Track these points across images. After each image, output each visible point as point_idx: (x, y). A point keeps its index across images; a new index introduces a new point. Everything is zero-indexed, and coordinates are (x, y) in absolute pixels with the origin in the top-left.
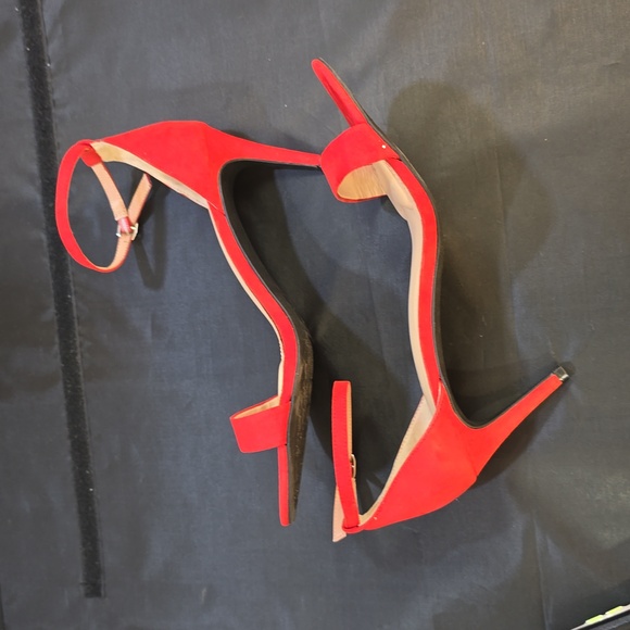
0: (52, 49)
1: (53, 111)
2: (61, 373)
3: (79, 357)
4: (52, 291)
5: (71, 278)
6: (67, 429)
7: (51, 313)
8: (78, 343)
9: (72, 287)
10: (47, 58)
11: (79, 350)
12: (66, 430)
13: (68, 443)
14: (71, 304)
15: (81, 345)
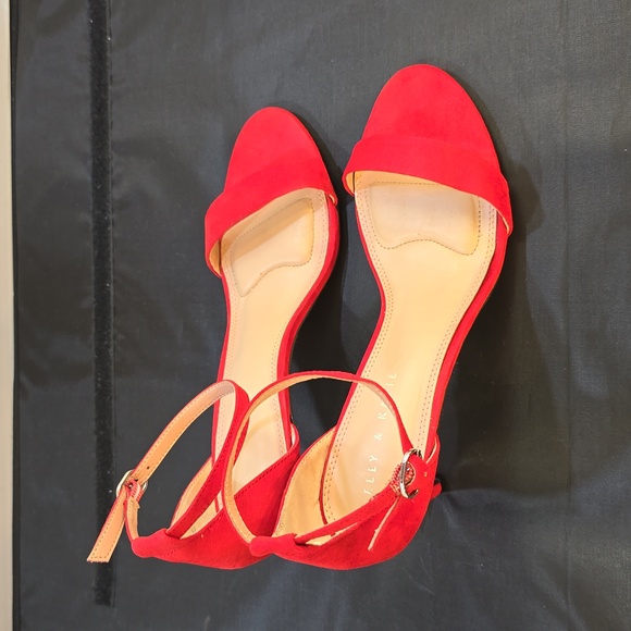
0: (114, 22)
1: (110, 87)
2: (94, 365)
3: (111, 350)
4: (93, 278)
5: (111, 266)
6: (94, 423)
7: (89, 302)
8: (112, 335)
9: (112, 276)
10: (108, 31)
11: (112, 342)
12: (93, 425)
13: (95, 438)
14: (109, 293)
15: (115, 338)
